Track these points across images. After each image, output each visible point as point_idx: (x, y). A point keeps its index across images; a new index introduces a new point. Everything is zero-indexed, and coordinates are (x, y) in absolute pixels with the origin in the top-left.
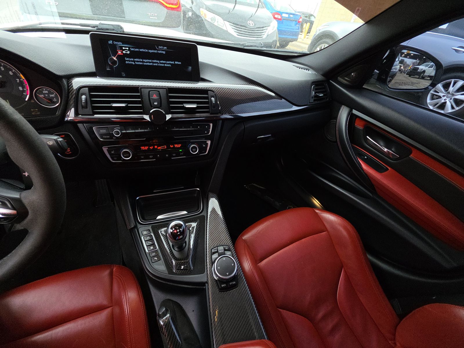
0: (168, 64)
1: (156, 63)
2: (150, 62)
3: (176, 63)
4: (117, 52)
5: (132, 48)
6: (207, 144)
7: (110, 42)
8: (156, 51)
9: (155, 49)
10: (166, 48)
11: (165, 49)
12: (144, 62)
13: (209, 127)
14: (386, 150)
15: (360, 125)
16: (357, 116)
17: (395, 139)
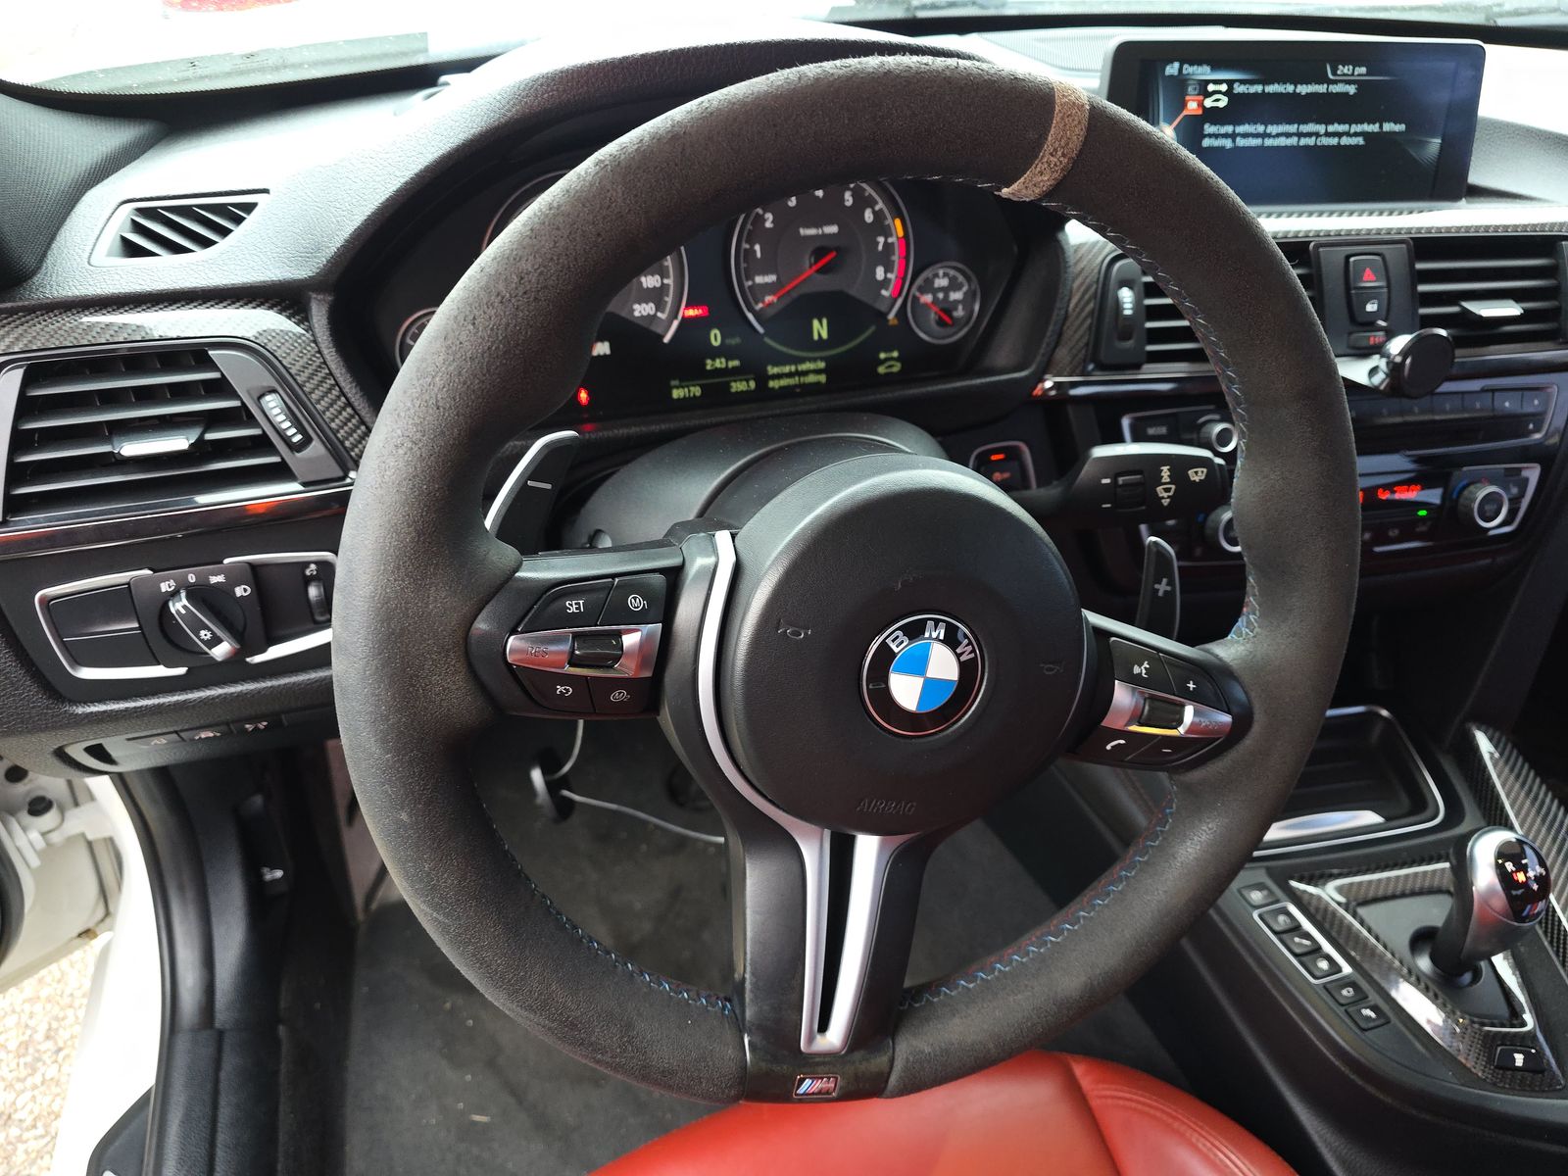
0: (1356, 134)
1: (1309, 135)
2: (1288, 135)
3: (1388, 127)
4: (1184, 105)
5: (1242, 82)
6: (1526, 480)
7: (1172, 69)
8: (1321, 89)
9: (1323, 79)
10: (1363, 70)
11: (1359, 75)
12: (1269, 136)
13: (1546, 403)
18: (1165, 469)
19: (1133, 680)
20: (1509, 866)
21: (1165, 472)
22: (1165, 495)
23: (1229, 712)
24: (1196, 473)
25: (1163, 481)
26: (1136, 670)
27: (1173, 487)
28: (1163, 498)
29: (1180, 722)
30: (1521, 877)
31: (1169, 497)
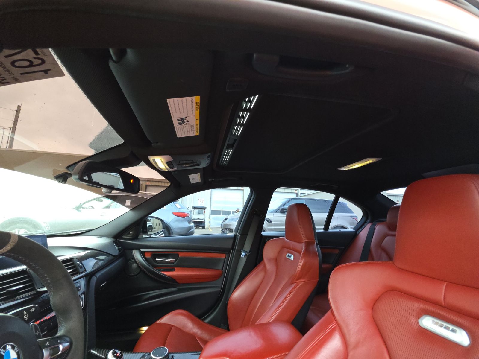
6: (82, 298)
13: (80, 284)
14: (169, 260)
15: (148, 256)
16: (145, 252)
17: (169, 253)
18: (25, 312)
19: (46, 347)
20: (115, 354)
21: (25, 313)
22: (26, 317)
23: (68, 342)
24: (32, 310)
25: (25, 314)
26: (46, 344)
27: (28, 315)
28: (26, 318)
29: (59, 350)
30: (118, 355)
31: (27, 318)
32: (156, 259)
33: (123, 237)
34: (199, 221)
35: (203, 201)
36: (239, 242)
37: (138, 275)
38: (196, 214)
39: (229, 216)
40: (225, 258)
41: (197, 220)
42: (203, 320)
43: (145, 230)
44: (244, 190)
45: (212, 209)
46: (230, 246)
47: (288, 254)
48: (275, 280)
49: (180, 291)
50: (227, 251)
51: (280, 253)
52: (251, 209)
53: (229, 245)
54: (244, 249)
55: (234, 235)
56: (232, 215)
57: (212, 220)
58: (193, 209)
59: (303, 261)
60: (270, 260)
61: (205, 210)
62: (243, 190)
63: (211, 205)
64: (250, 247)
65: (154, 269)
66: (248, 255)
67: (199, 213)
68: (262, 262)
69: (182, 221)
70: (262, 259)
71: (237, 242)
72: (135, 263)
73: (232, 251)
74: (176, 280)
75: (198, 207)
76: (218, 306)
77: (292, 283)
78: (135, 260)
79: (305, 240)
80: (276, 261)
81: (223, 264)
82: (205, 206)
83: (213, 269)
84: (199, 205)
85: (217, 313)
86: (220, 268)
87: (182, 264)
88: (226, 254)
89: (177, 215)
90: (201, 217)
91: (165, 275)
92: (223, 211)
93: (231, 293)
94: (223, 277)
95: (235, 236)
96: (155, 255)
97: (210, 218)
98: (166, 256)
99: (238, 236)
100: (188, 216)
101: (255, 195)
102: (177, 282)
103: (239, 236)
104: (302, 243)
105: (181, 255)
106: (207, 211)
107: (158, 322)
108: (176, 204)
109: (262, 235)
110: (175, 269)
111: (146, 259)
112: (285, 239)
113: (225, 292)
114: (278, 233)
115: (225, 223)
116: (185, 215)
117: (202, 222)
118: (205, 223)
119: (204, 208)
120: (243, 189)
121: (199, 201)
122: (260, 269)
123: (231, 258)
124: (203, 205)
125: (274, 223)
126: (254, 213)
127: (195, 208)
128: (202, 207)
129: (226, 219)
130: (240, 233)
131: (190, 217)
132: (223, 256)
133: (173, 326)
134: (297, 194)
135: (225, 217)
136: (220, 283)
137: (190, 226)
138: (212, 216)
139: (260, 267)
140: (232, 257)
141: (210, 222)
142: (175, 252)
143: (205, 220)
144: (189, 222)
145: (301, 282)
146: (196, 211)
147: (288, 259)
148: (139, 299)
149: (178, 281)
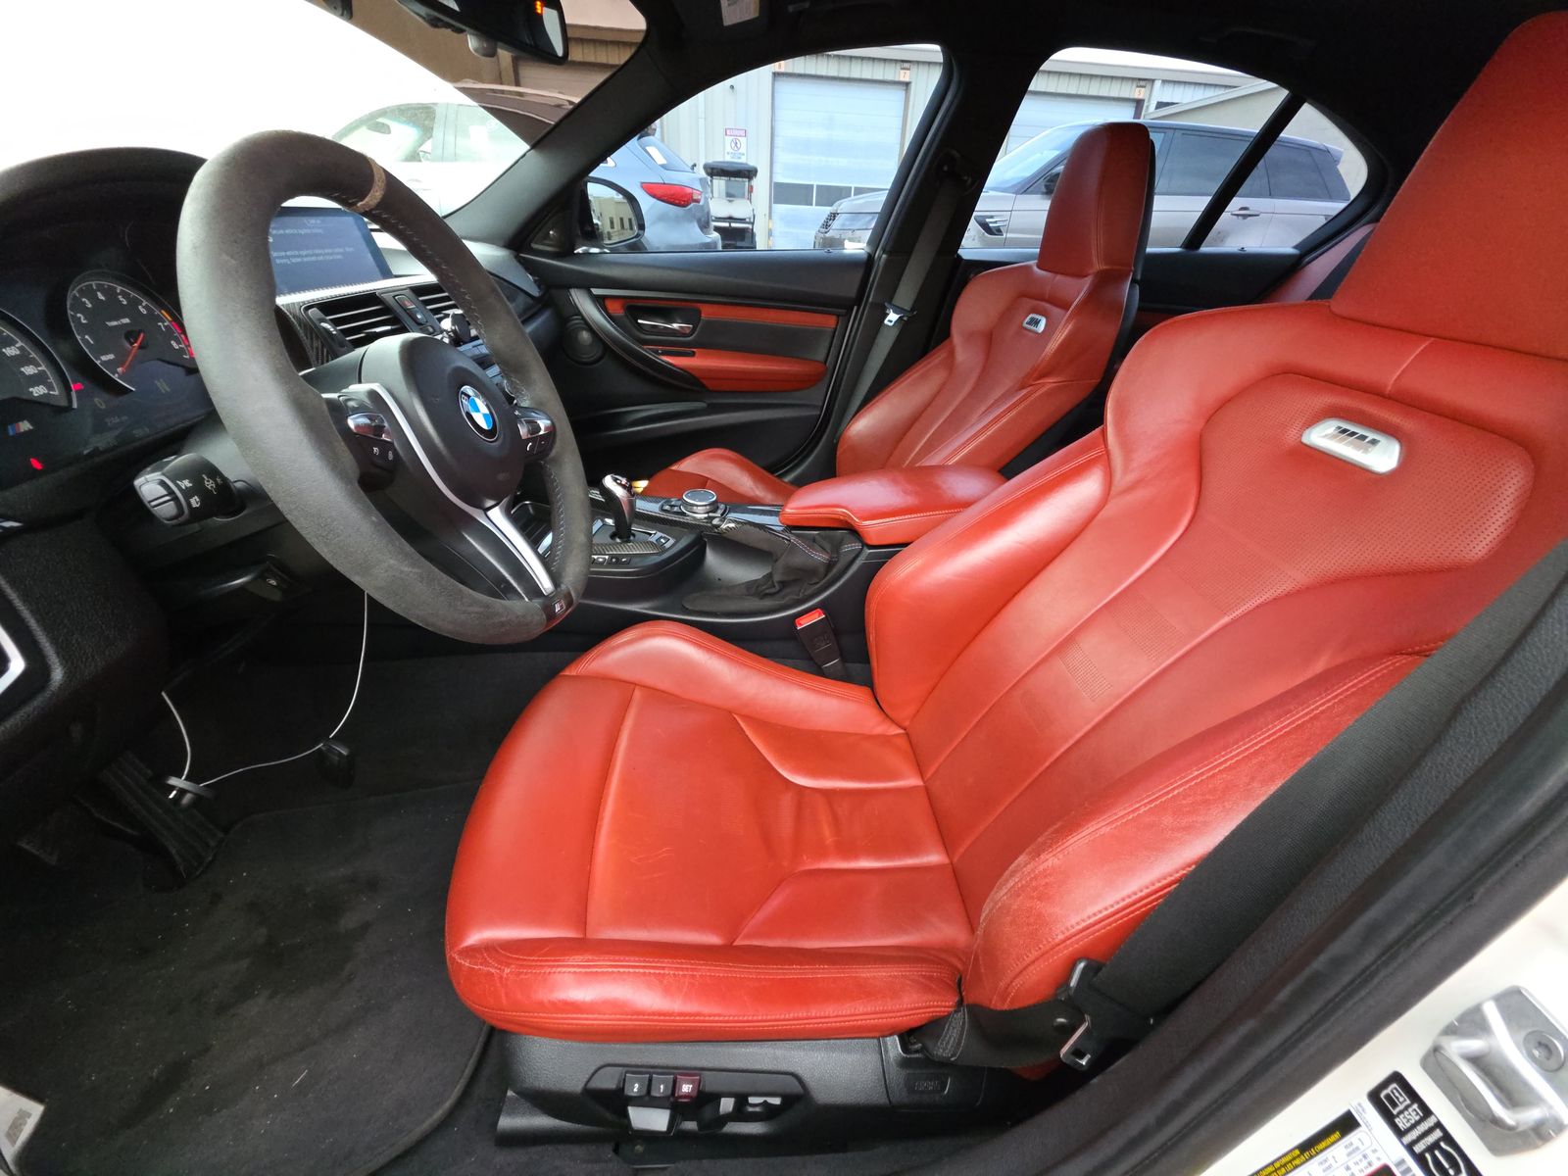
14: (675, 326)
15: (616, 309)
16: (604, 298)
17: (673, 304)
23: (548, 419)
32: (640, 321)
33: (535, 246)
34: (733, 225)
35: (743, 140)
36: (880, 279)
37: (601, 363)
38: (719, 197)
39: (844, 205)
40: (836, 329)
41: (726, 225)
42: (780, 477)
43: (590, 229)
44: (913, 86)
45: (780, 179)
46: (852, 293)
47: (1031, 316)
48: (974, 389)
49: (714, 409)
50: (842, 307)
51: (1007, 315)
52: (936, 155)
53: (849, 288)
54: (895, 302)
55: (866, 256)
56: (855, 202)
57: (778, 227)
58: (708, 174)
59: (1070, 327)
60: (969, 337)
61: (755, 182)
62: (907, 84)
63: (776, 159)
64: (916, 294)
65: (643, 349)
66: (905, 319)
67: (730, 196)
68: (947, 342)
69: (678, 220)
70: (946, 334)
71: (873, 281)
72: (584, 329)
73: (855, 308)
74: (702, 380)
75: (726, 167)
76: (812, 451)
77: (1022, 387)
78: (583, 318)
79: (1098, 266)
80: (989, 340)
81: (827, 344)
82: (752, 163)
83: (798, 358)
84: (728, 158)
85: (809, 467)
86: (821, 356)
87: (710, 339)
88: (838, 316)
89: (659, 192)
90: (739, 209)
91: (671, 364)
92: (818, 186)
93: (846, 421)
94: (826, 381)
95: (870, 258)
96: (635, 309)
97: (770, 217)
98: (666, 314)
99: (880, 257)
100: (698, 201)
101: (960, 82)
102: (703, 386)
103: (884, 256)
104: (1086, 276)
105: (708, 313)
106: (761, 184)
107: (674, 468)
108: (648, 149)
109: (959, 257)
110: (694, 352)
111: (611, 318)
112: (1035, 269)
113: (832, 421)
114: (1014, 253)
115: (827, 235)
116: (686, 195)
117: (743, 231)
118: (753, 235)
119: (749, 173)
120: (907, 79)
121: (729, 139)
122: (937, 361)
123: (854, 330)
124: (743, 160)
125: (1009, 235)
126: (946, 168)
127: (715, 171)
128: (739, 167)
129: (833, 216)
130: (888, 249)
131: (702, 206)
132: (830, 322)
133: (708, 479)
134: (1139, 104)
135: (827, 210)
136: (818, 396)
137: (708, 240)
138: (781, 209)
139: (938, 357)
140: (856, 326)
141: (770, 233)
142: (689, 304)
143: (753, 224)
144: (704, 226)
145: (1050, 382)
146: (720, 183)
147: (1030, 331)
148: (615, 421)
149: (705, 382)
